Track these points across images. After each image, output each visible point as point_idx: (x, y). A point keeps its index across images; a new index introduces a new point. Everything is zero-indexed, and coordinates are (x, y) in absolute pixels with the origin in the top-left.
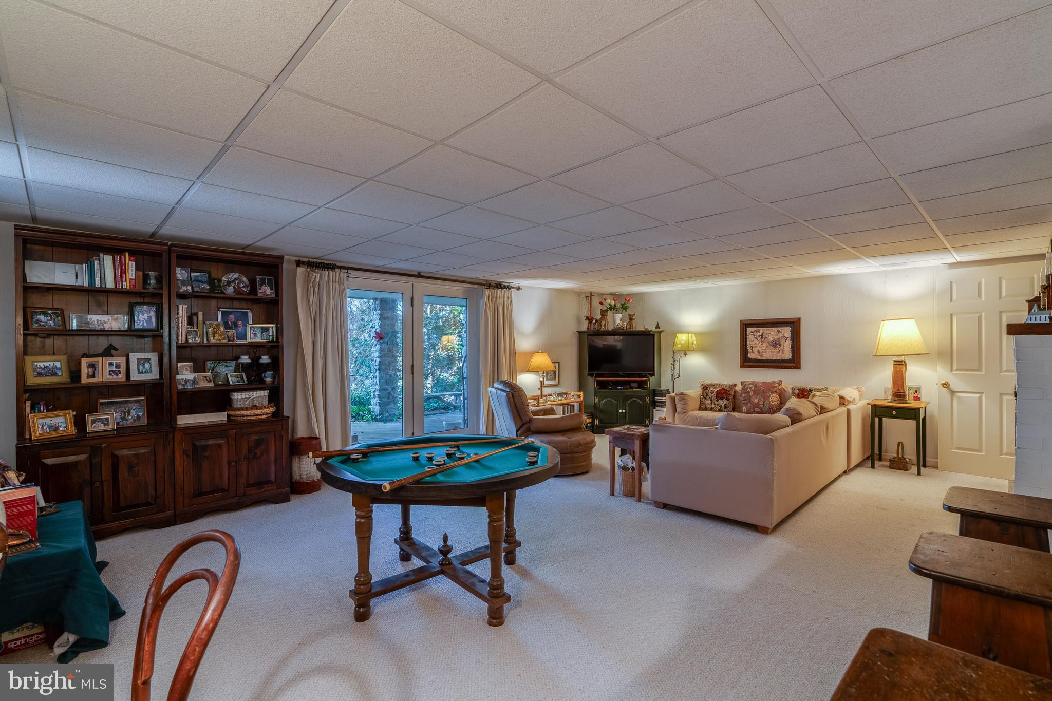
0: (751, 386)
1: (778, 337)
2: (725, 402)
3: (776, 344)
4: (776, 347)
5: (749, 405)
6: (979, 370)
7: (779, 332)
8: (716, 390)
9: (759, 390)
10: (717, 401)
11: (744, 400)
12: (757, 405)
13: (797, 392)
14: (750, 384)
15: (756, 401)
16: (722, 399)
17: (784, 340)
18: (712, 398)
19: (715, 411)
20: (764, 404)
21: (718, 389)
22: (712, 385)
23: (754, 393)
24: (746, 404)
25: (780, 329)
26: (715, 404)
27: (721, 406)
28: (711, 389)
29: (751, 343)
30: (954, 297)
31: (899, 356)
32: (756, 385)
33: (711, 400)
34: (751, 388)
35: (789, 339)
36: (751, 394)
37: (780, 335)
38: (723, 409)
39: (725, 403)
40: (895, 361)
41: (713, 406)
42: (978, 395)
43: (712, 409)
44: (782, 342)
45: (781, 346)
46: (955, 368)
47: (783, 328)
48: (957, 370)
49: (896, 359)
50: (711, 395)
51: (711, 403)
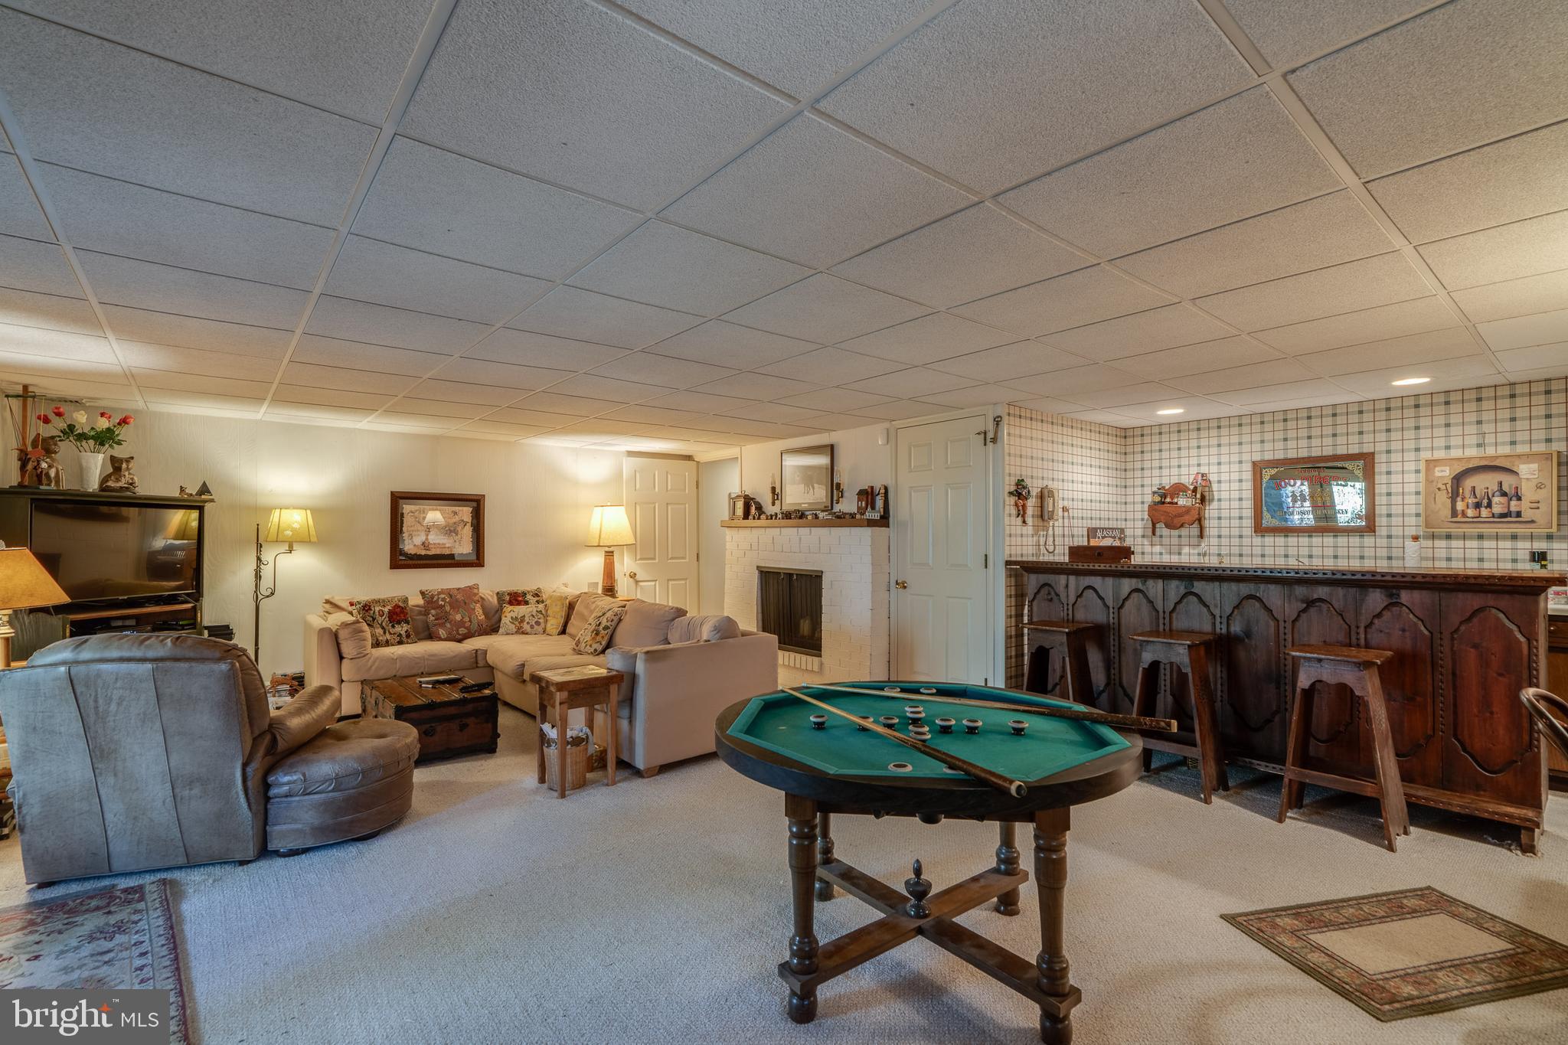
0: (443, 596)
1: (454, 520)
2: (405, 627)
3: (451, 531)
4: (450, 535)
5: (448, 625)
6: (654, 559)
7: (455, 513)
8: (386, 610)
9: (457, 600)
10: (393, 627)
11: (436, 619)
12: (462, 623)
13: (507, 598)
14: (439, 593)
15: (458, 617)
16: (399, 623)
17: (462, 525)
18: (384, 624)
19: (393, 645)
20: (470, 621)
21: (389, 607)
22: (378, 602)
23: (452, 607)
24: (442, 625)
25: (456, 509)
26: (390, 634)
27: (400, 635)
28: (377, 609)
29: (410, 529)
30: (638, 486)
31: (609, 547)
32: (449, 593)
33: (383, 628)
34: (443, 600)
35: (469, 525)
36: (448, 608)
37: (457, 519)
38: (405, 639)
39: (405, 629)
40: (606, 552)
41: (388, 636)
42: (653, 583)
43: (387, 644)
44: (459, 528)
45: (457, 535)
46: (638, 557)
47: (460, 508)
48: (641, 559)
49: (607, 549)
50: (380, 619)
51: (385, 633)
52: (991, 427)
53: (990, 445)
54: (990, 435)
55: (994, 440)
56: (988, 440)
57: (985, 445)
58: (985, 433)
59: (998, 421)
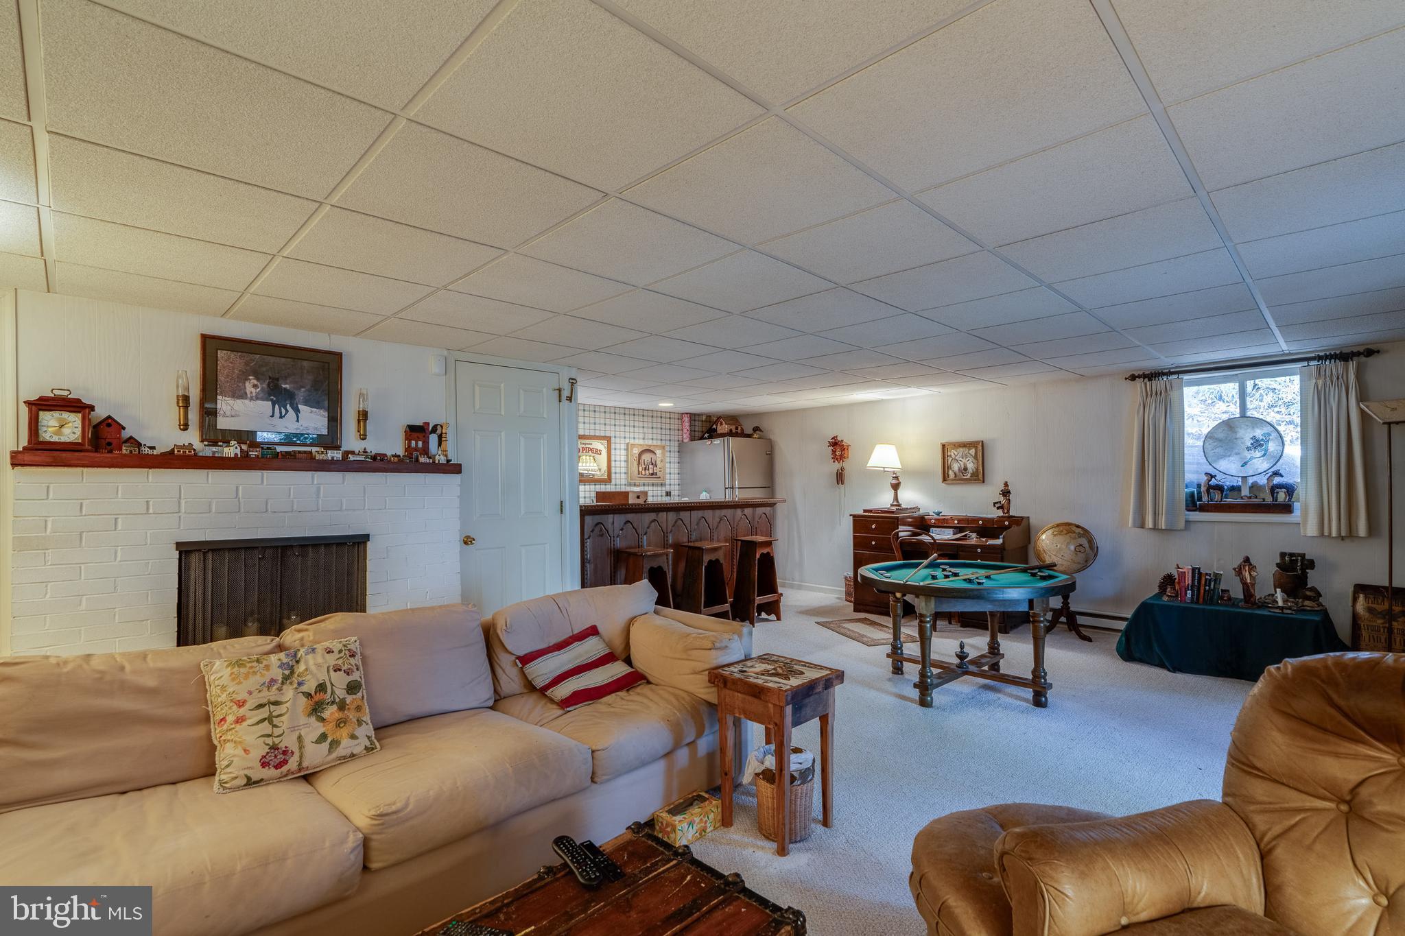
52: (566, 387)
53: (565, 402)
54: (566, 393)
55: (570, 399)
56: (564, 398)
57: (560, 401)
58: (560, 390)
59: (573, 382)
